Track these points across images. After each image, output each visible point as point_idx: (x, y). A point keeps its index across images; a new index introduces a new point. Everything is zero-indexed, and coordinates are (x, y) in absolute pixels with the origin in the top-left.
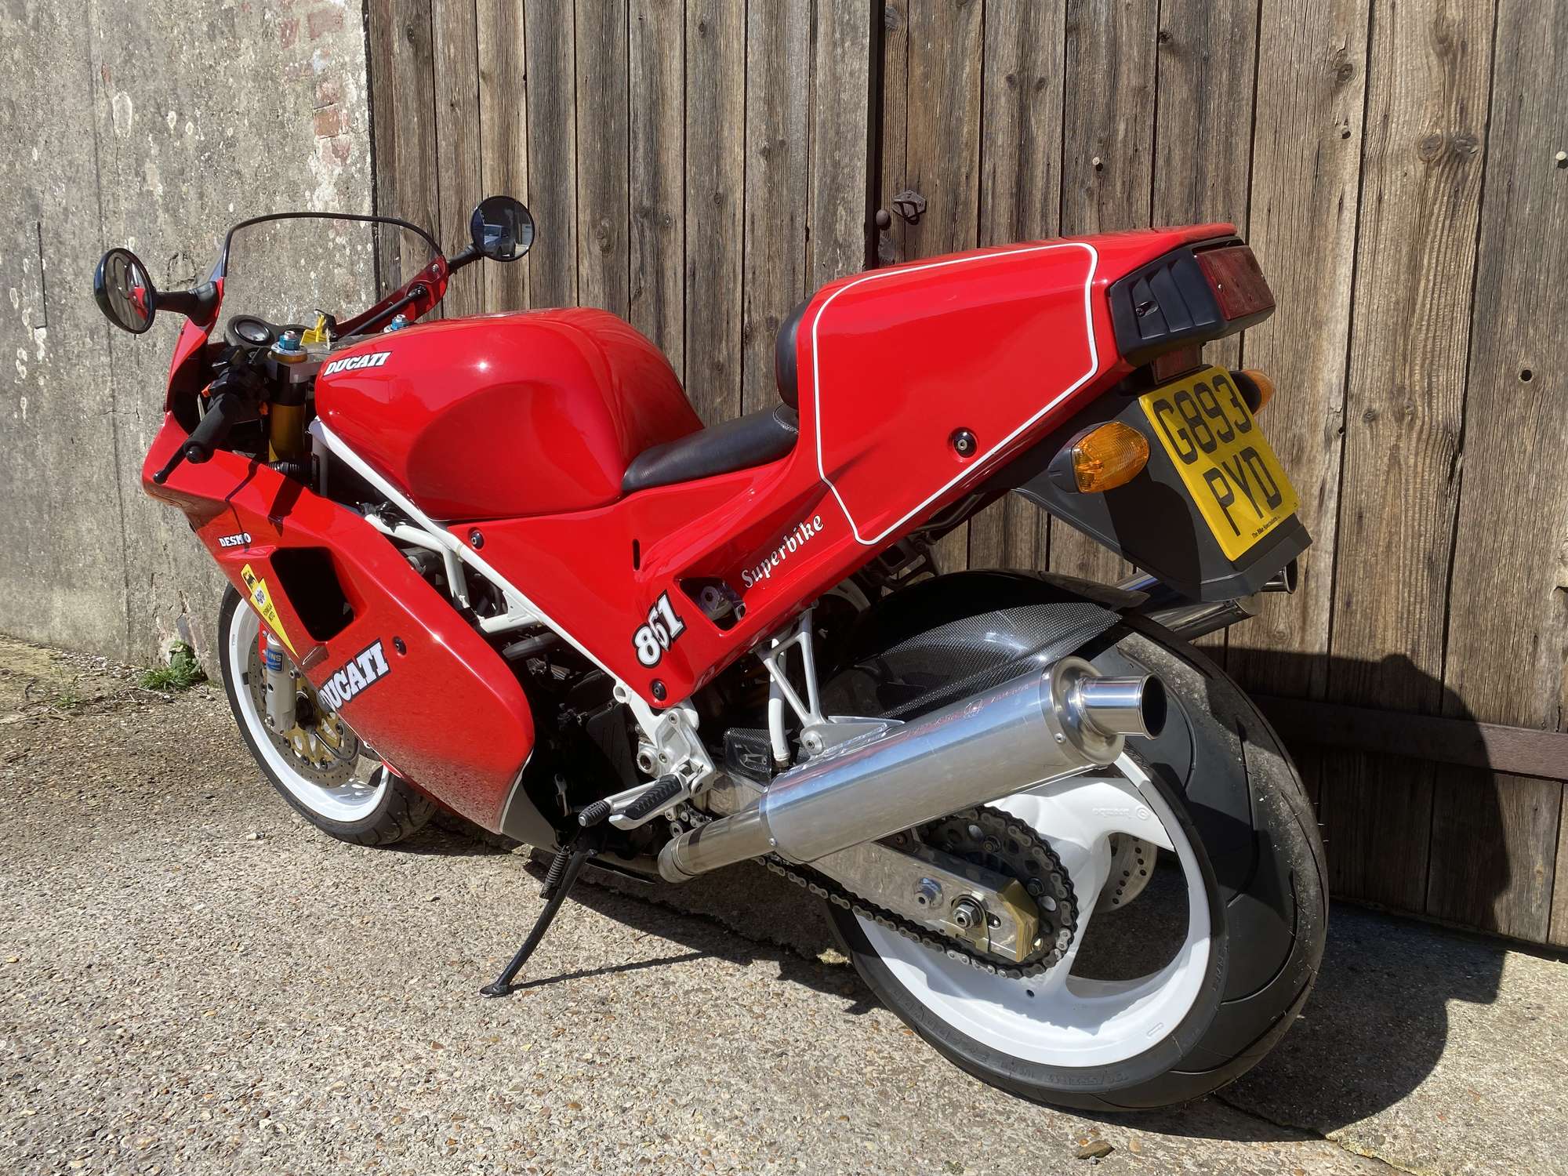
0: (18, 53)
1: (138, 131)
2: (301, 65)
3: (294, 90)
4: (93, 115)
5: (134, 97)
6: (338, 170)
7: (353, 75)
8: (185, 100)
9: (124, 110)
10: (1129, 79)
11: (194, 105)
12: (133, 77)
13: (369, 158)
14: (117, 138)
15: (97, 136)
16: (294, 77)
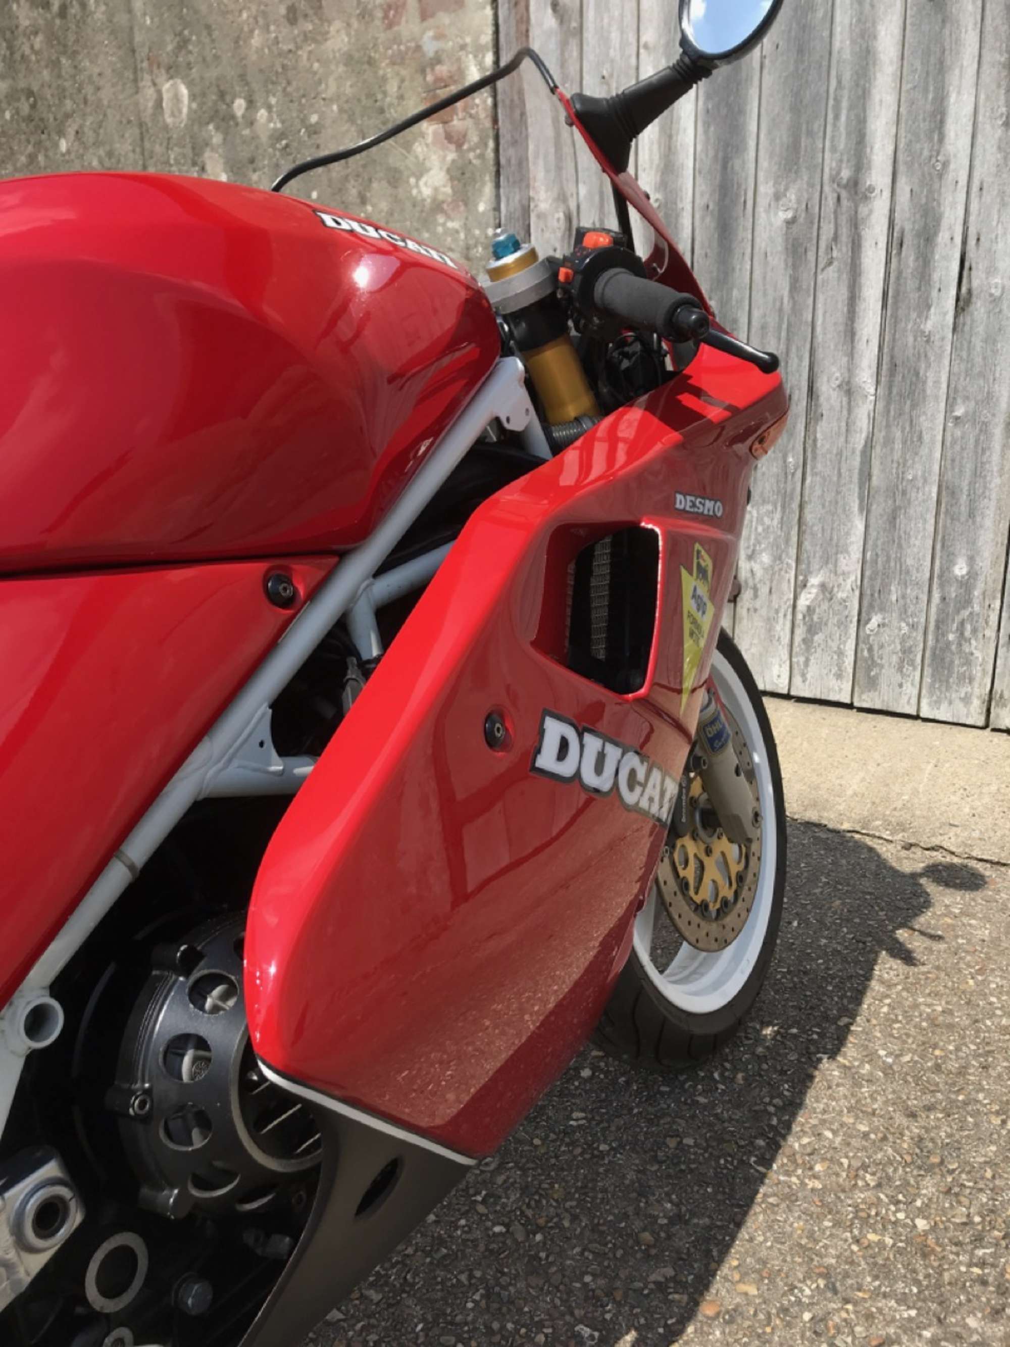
0: (38, 41)
1: (198, 119)
2: (408, 48)
3: (398, 74)
4: (137, 104)
5: (190, 85)
6: (451, 156)
7: (475, 57)
8: (255, 86)
9: (177, 98)
11: (268, 92)
12: (189, 64)
13: (491, 144)
14: (166, 128)
15: (141, 125)
16: (398, 60)
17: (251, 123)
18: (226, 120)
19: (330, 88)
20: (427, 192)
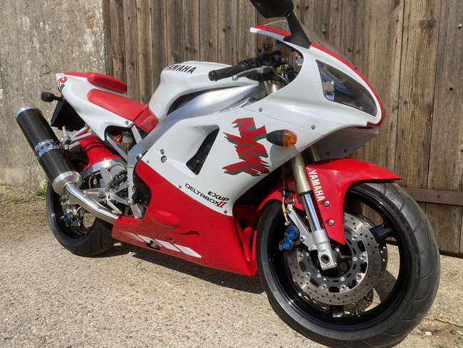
1: (31, 28)
2: (82, 7)
3: (80, 15)
4: (16, 24)
5: (29, 18)
6: (93, 39)
7: (98, 10)
8: (45, 18)
9: (26, 22)
10: (333, 6)
11: (48, 20)
12: (29, 12)
13: (103, 35)
14: (24, 31)
15: (18, 30)
16: (79, 11)
17: (44, 29)
18: (37, 28)
19: (63, 19)
20: (88, 49)
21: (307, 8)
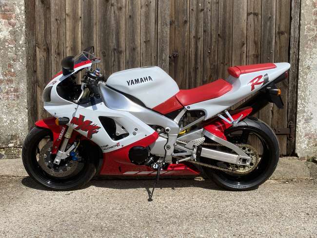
6: (10, 28)
7: (18, 6)
10: (214, 40)
20: (2, 37)
21: (200, 38)
